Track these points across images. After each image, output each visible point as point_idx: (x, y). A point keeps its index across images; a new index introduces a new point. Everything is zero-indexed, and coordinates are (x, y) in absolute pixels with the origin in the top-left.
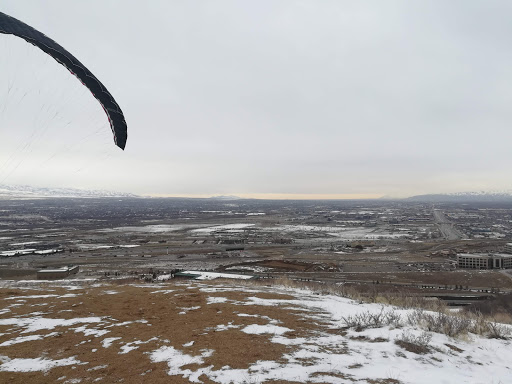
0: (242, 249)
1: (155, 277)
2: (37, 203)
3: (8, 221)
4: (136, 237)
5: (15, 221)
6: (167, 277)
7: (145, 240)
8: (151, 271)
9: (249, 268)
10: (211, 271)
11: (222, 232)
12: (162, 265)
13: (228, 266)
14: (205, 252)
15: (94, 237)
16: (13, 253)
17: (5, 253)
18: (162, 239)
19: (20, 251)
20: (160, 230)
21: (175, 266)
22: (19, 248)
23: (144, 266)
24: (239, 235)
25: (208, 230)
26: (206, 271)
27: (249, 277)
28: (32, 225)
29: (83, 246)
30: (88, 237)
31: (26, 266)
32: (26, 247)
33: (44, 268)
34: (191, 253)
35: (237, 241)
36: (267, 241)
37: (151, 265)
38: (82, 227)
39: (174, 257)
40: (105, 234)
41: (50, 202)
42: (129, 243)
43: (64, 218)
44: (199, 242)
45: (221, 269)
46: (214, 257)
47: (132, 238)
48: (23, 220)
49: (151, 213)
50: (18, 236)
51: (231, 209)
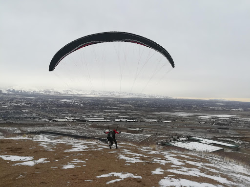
0: (228, 129)
1: (178, 138)
2: (129, 99)
3: (118, 106)
4: (170, 117)
5: (121, 107)
6: (185, 139)
7: (174, 119)
8: (176, 135)
9: (232, 140)
10: (209, 139)
11: (215, 118)
12: (182, 133)
13: (219, 138)
14: (206, 128)
15: (151, 116)
16: (119, 120)
17: (116, 120)
18: (183, 119)
19: (121, 119)
20: (182, 115)
21: (189, 134)
22: (121, 118)
23: (173, 132)
24: (226, 121)
25: (207, 117)
26: (205, 138)
27: (232, 145)
28: (127, 109)
29: (146, 120)
30: (148, 116)
31: (123, 126)
32: (124, 118)
33: (130, 128)
34: (198, 128)
35: (224, 124)
36: (245, 126)
37: (176, 132)
38: (146, 111)
39: (188, 129)
40: (156, 115)
41: (133, 99)
42: (167, 120)
43: (139, 107)
44: (202, 123)
45: (215, 139)
46: (210, 132)
47: (168, 118)
48: (123, 107)
49: (178, 106)
50: (121, 113)
51: (221, 106)
